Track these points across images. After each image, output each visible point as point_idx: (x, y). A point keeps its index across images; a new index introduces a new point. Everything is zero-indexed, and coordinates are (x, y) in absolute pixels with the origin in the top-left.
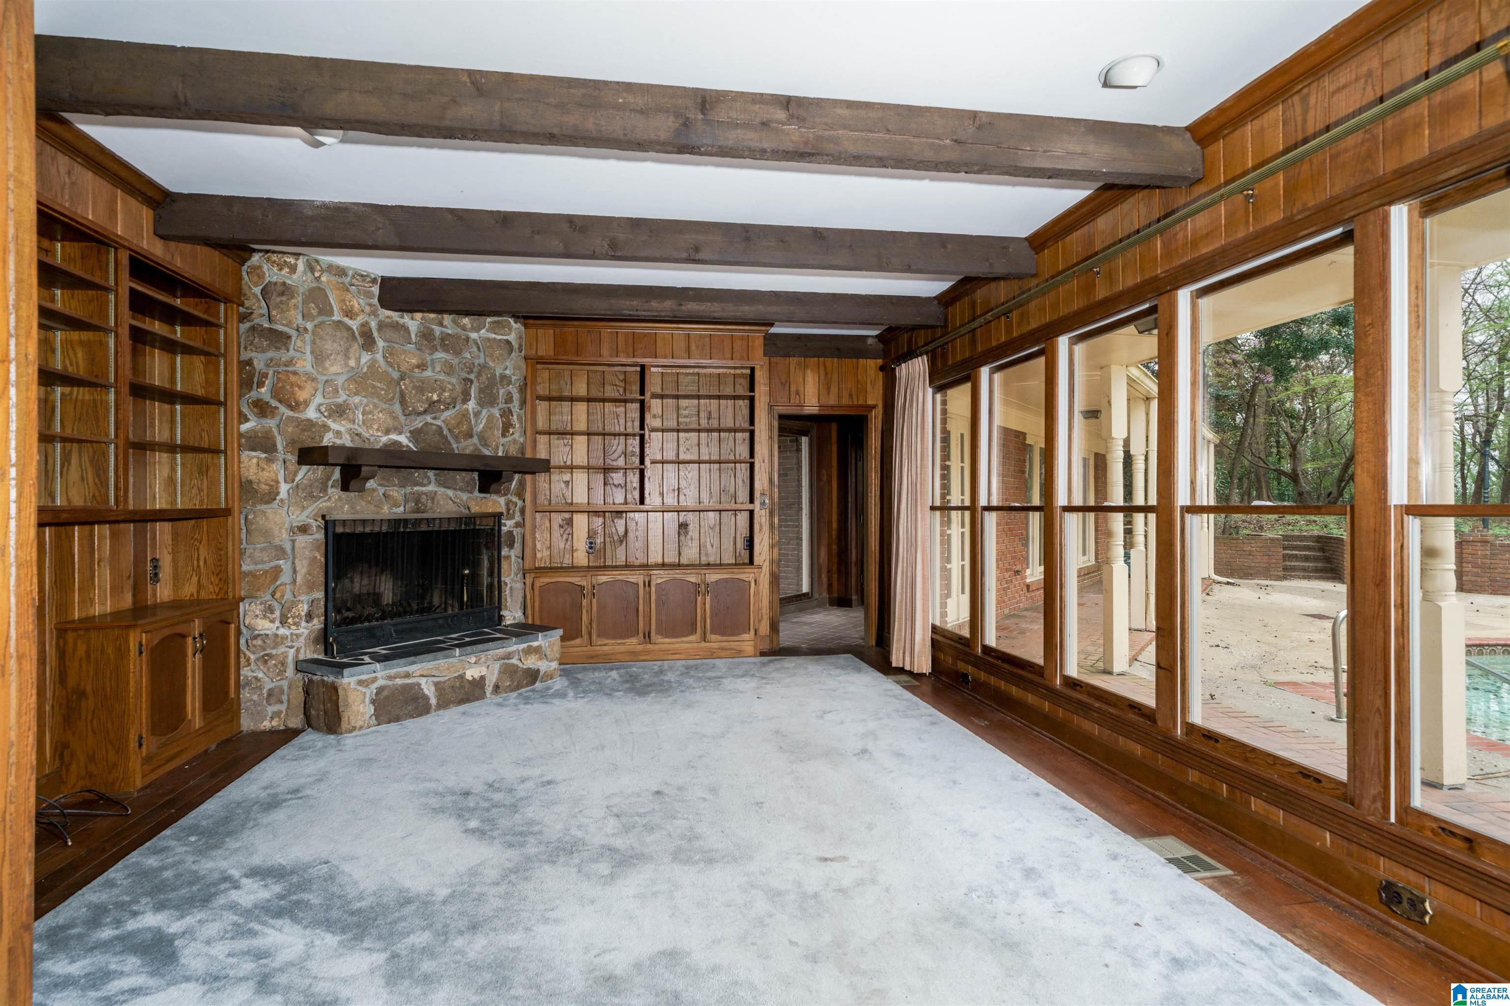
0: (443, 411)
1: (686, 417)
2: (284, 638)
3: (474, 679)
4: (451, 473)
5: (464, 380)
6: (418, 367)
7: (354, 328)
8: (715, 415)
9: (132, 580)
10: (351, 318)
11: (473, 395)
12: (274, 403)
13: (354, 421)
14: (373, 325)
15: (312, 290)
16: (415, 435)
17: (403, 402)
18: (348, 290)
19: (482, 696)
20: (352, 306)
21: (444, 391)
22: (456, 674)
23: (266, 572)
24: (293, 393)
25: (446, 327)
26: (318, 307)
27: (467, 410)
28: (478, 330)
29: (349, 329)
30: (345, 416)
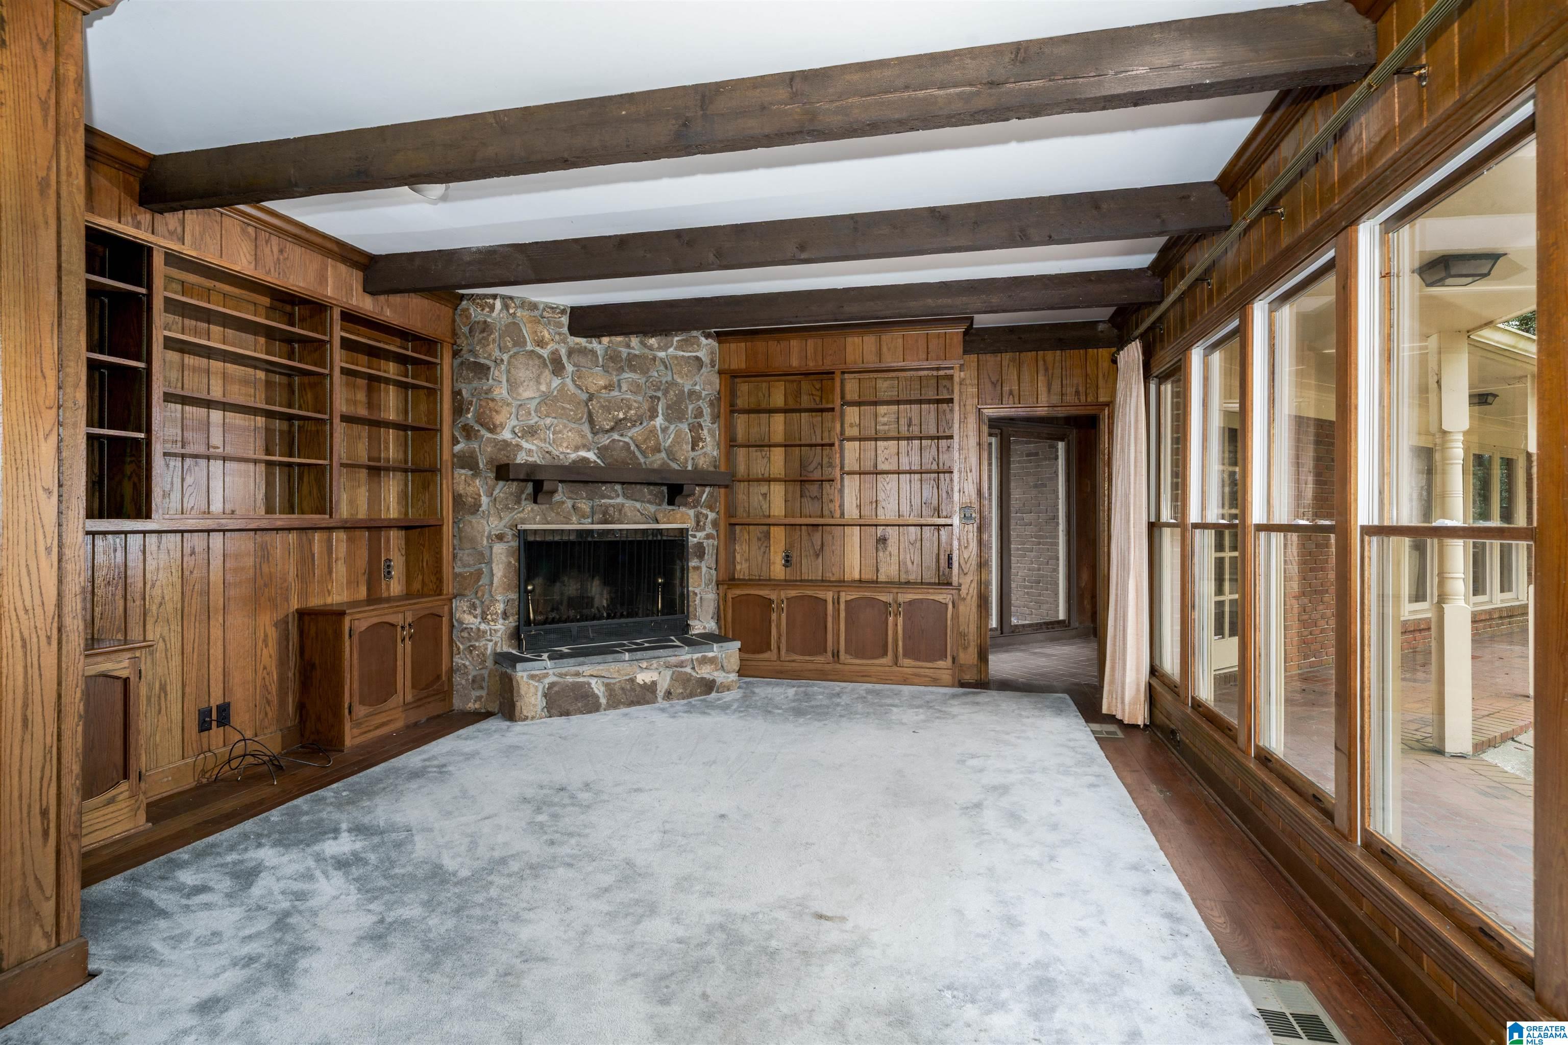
0: (630, 428)
1: (885, 424)
2: (485, 632)
3: (645, 683)
4: (638, 487)
5: (651, 397)
6: (605, 388)
7: (545, 356)
8: (916, 421)
9: (366, 576)
10: (542, 347)
11: (660, 412)
12: (477, 427)
13: (545, 440)
14: (563, 352)
15: (507, 326)
16: (602, 451)
17: (591, 421)
18: (539, 322)
19: (654, 700)
20: (543, 337)
21: (630, 409)
22: (627, 677)
23: (471, 574)
24: (491, 418)
25: (633, 348)
26: (513, 340)
27: (655, 427)
28: (665, 348)
29: (540, 357)
30: (536, 436)
